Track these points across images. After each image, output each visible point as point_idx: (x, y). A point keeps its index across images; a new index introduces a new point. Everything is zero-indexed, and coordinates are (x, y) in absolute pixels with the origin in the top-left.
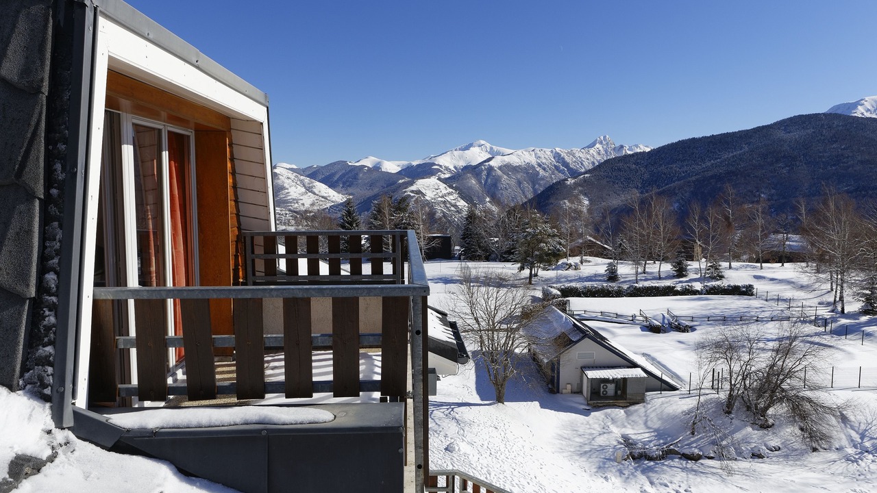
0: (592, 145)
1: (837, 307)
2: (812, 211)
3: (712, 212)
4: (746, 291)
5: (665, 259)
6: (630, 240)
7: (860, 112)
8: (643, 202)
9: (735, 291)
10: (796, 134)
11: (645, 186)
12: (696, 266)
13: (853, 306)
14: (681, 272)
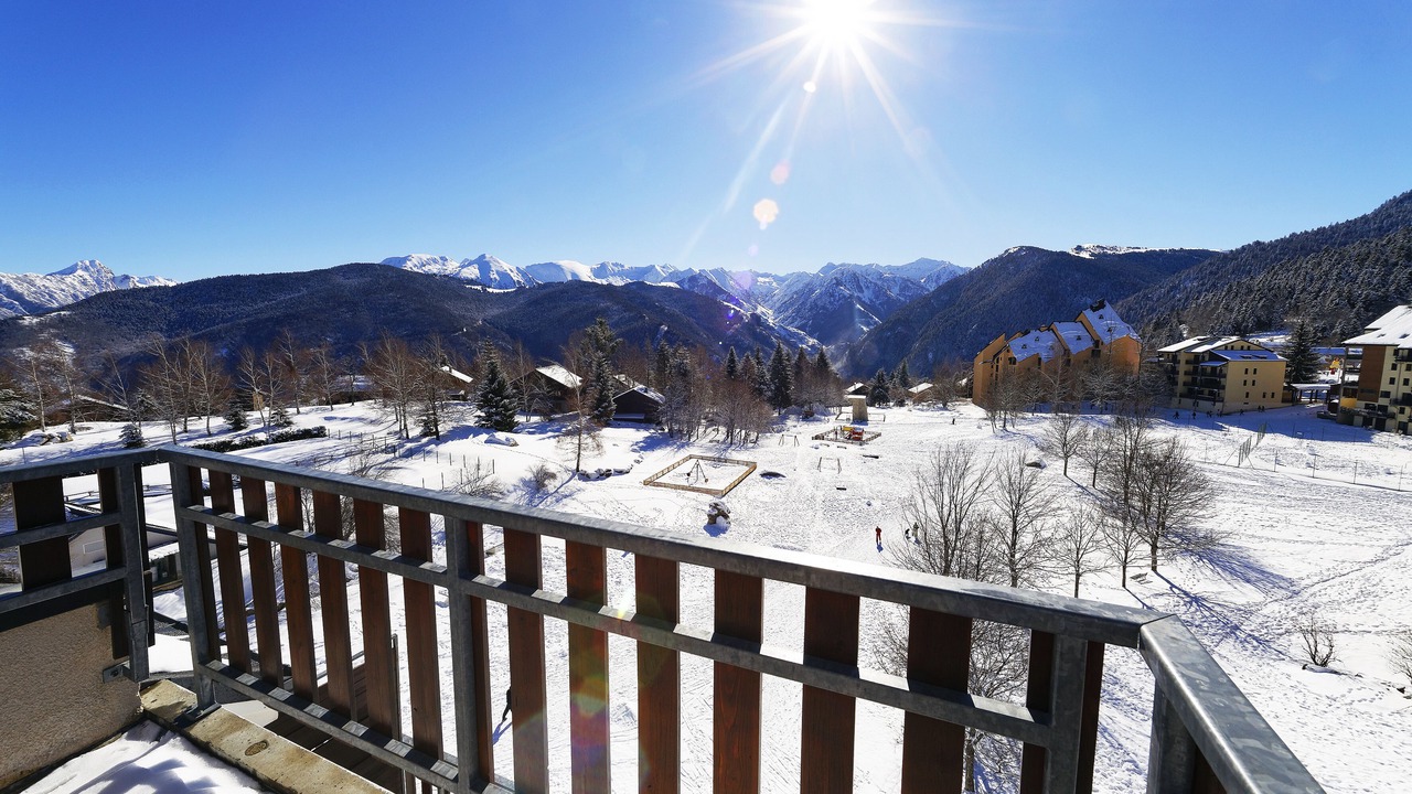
0: (71, 271)
1: (402, 435)
2: (374, 354)
3: (270, 359)
4: (319, 433)
5: (215, 413)
6: (158, 395)
7: (409, 266)
8: (171, 349)
9: (306, 434)
10: (354, 282)
11: (171, 329)
12: (256, 418)
13: (415, 431)
14: (238, 424)
